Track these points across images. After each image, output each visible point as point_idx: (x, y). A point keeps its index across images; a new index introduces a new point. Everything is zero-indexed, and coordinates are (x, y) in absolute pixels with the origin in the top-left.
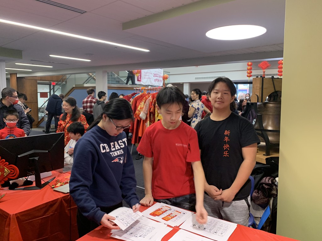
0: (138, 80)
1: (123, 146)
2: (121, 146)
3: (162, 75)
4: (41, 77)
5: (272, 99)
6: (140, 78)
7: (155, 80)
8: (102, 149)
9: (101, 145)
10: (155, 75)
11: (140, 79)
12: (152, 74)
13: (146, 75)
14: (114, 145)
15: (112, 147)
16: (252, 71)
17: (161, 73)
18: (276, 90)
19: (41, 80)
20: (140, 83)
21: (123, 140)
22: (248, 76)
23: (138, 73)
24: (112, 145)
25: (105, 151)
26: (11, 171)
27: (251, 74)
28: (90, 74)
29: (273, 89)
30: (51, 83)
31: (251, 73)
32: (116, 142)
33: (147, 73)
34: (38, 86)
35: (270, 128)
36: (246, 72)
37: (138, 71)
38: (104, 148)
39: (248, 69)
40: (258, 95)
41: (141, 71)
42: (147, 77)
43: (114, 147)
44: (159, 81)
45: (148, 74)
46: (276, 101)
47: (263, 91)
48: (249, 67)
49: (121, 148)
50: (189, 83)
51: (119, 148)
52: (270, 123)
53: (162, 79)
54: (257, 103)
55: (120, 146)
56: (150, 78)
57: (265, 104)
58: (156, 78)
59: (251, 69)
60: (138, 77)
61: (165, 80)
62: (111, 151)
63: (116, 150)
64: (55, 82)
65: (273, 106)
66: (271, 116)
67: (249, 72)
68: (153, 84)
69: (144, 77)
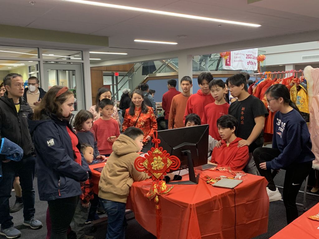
0: (227, 64)
3: (256, 56)
4: (106, 67)
6: (230, 61)
7: (249, 63)
10: (248, 57)
11: (229, 63)
12: (244, 55)
13: (236, 57)
17: (256, 53)
19: (107, 71)
20: (229, 68)
23: (227, 56)
26: (173, 162)
28: (164, 61)
30: (114, 73)
33: (237, 54)
34: (104, 77)
37: (227, 53)
41: (230, 52)
42: (238, 59)
44: (252, 64)
45: (238, 56)
50: (293, 64)
53: (256, 61)
56: (241, 61)
58: (249, 60)
60: (226, 60)
61: (260, 62)
64: (118, 72)
68: (245, 68)
69: (233, 59)
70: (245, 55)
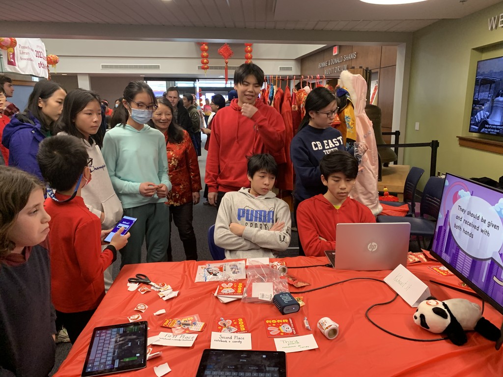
1: (338, 144)
2: (336, 145)
6: (14, 58)
7: (40, 65)
8: (314, 147)
9: (313, 143)
10: (38, 54)
11: (13, 61)
12: (32, 50)
13: (23, 53)
14: (328, 143)
15: (326, 145)
16: (209, 60)
17: (44, 51)
21: (338, 138)
24: (325, 143)
25: (317, 149)
27: (208, 65)
32: (330, 141)
33: (24, 47)
37: (12, 42)
38: (316, 146)
42: (25, 56)
43: (328, 145)
44: (44, 67)
45: (26, 50)
48: (205, 54)
49: (336, 147)
51: (334, 146)
53: (46, 64)
55: (334, 144)
56: (30, 60)
58: (40, 59)
59: (207, 57)
60: (8, 55)
62: (324, 149)
63: (330, 148)
67: (205, 61)
68: (38, 74)
69: (19, 56)
70: (34, 51)
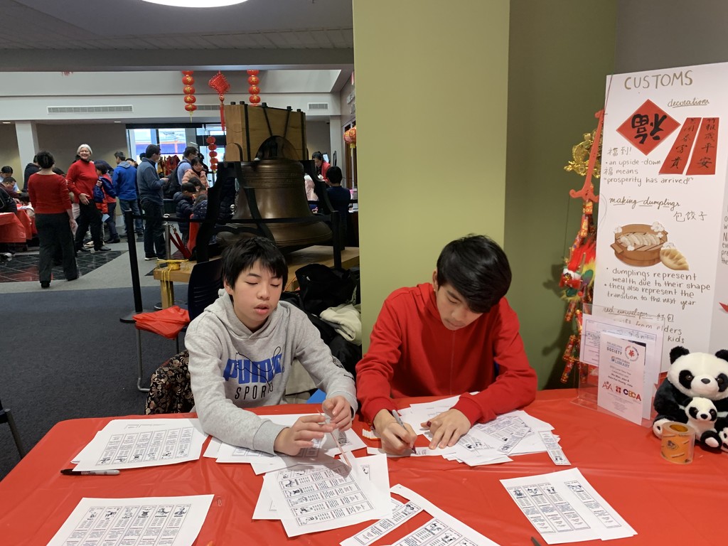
5: (267, 154)
18: (274, 135)
22: (187, 109)
27: (194, 104)
29: (267, 131)
31: (194, 101)
35: (269, 216)
36: (182, 98)
39: (186, 93)
40: (241, 143)
46: (275, 159)
47: (250, 136)
48: (188, 88)
50: (32, 121)
52: (269, 205)
54: (239, 163)
57: (255, 165)
59: (192, 92)
65: (270, 168)
66: (269, 190)
67: (189, 98)
